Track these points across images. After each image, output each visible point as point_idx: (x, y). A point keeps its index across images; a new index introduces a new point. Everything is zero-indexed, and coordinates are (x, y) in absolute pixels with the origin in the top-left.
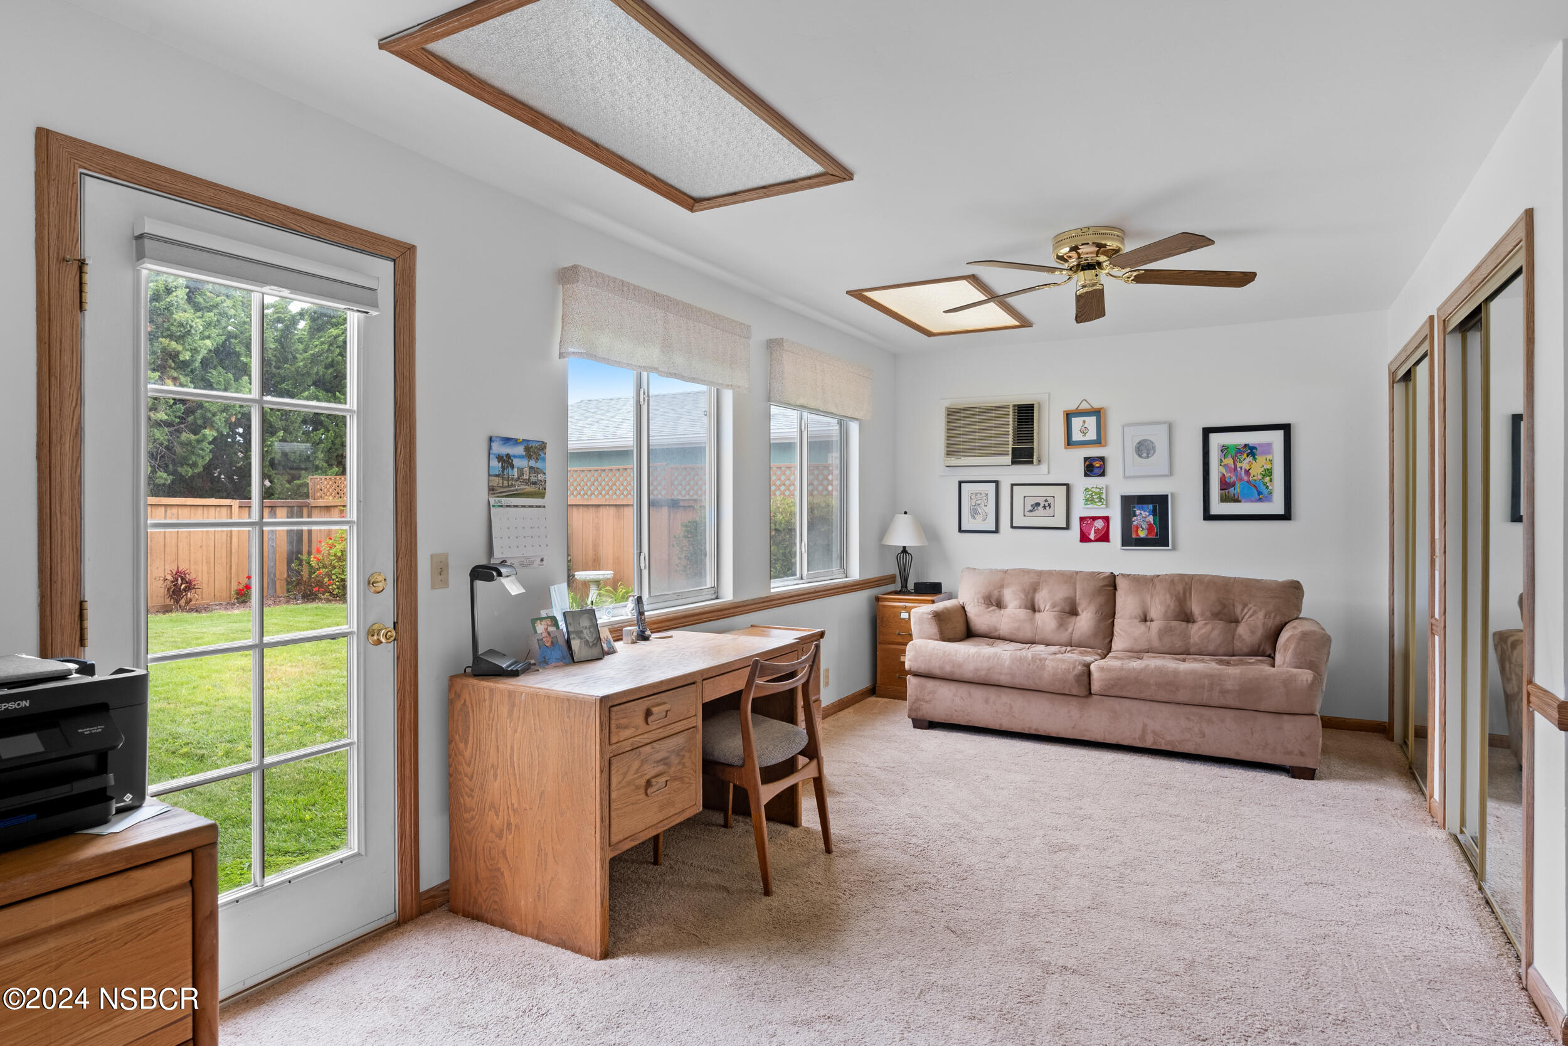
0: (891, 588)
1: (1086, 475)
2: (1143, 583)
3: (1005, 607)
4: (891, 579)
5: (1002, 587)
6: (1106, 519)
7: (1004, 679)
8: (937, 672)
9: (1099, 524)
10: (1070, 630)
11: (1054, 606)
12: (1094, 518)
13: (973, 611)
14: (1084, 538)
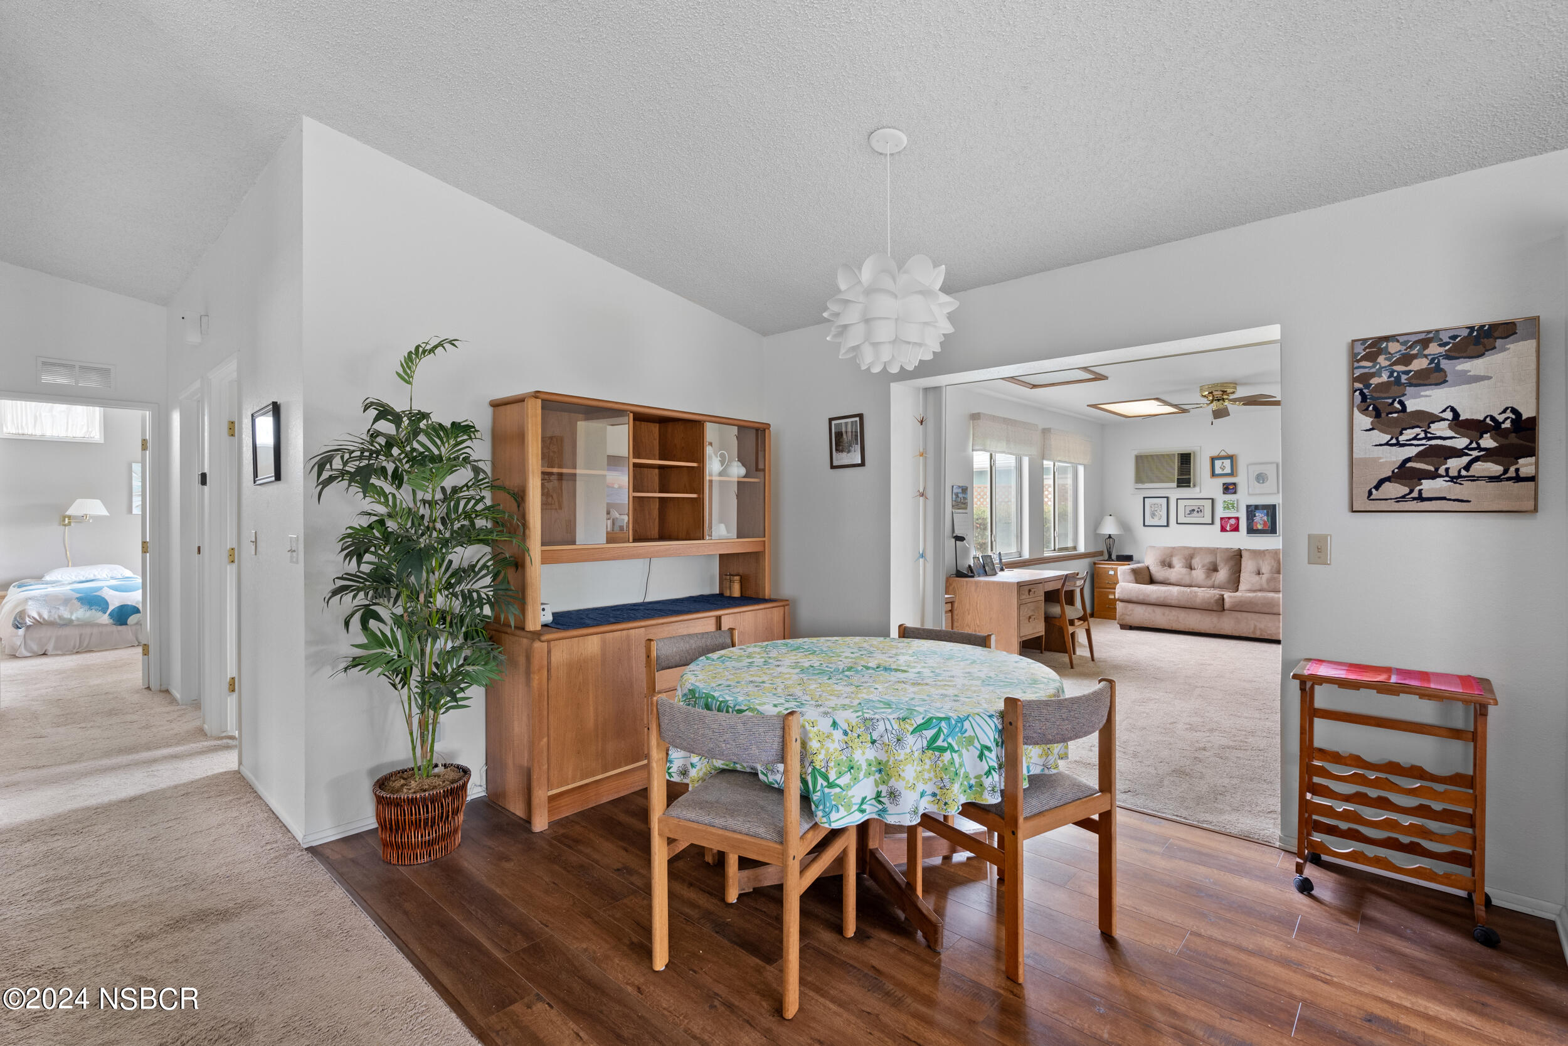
0: (1101, 558)
1: (1224, 493)
2: (1257, 554)
3: (1173, 567)
4: (1101, 553)
5: (1172, 556)
6: (1237, 519)
7: (1174, 602)
8: (1134, 599)
9: (1233, 521)
10: (1213, 579)
11: (1203, 566)
12: (1229, 518)
13: (1153, 569)
14: (1223, 529)
